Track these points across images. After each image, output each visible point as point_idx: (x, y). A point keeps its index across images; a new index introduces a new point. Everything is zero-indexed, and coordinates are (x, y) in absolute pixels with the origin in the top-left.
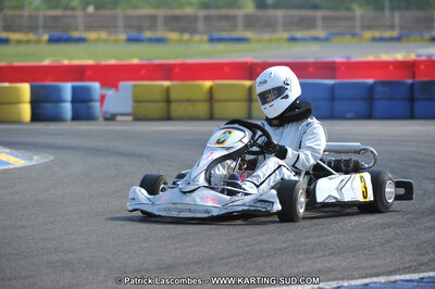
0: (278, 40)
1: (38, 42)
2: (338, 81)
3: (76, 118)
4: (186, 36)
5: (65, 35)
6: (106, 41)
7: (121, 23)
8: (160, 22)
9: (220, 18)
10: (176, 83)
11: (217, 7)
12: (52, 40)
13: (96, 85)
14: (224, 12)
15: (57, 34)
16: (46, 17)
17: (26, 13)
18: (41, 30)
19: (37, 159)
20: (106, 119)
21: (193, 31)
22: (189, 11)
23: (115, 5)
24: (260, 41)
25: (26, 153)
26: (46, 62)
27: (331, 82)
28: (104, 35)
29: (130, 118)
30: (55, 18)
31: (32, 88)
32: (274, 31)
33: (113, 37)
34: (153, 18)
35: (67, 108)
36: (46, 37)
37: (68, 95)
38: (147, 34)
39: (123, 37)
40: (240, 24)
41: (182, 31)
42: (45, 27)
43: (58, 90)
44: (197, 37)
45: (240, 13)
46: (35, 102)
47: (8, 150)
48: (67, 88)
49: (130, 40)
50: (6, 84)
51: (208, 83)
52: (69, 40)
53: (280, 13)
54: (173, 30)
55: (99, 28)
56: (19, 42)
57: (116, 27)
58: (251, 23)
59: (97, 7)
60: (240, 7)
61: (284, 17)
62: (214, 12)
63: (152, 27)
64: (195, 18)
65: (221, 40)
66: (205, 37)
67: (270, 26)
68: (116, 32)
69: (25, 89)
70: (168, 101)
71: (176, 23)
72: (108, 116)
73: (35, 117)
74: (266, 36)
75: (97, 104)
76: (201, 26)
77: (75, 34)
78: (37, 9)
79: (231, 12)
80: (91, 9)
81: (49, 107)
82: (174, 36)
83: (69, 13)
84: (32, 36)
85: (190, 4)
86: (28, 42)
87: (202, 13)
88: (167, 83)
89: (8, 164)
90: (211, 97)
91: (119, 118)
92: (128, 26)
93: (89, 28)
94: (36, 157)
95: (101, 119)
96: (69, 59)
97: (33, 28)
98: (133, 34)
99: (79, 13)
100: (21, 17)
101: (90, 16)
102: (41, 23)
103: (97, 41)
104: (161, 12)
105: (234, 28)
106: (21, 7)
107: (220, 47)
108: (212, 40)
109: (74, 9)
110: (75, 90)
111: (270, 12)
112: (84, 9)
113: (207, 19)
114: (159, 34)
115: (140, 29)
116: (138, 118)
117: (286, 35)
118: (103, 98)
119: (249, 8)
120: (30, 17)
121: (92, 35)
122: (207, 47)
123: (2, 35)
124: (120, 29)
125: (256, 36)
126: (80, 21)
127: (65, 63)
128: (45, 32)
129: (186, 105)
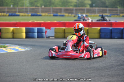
0: (96, 16)
1: (28, 16)
2: (113, 28)
3: (38, 37)
4: (70, 15)
5: (35, 14)
6: (47, 16)
7: (51, 11)
8: (63, 11)
9: (80, 10)
10: (67, 28)
11: (79, 7)
12: (32, 15)
13: (44, 28)
14: (81, 8)
15: (33, 14)
16: (30, 9)
17: (24, 7)
18: (29, 13)
19: (27, 49)
20: (47, 38)
21: (72, 13)
22: (71, 7)
23: (50, 5)
25: (24, 47)
26: (30, 22)
27: (111, 28)
28: (47, 14)
29: (54, 38)
30: (33, 9)
31: (26, 29)
32: (95, 14)
33: (49, 15)
34: (61, 9)
35: (36, 34)
36: (30, 14)
37: (36, 31)
38: (59, 14)
39: (52, 15)
40: (85, 11)
41: (69, 13)
43: (33, 29)
45: (85, 8)
46: (26, 33)
47: (19, 46)
48: (36, 29)
49: (54, 16)
50: (19, 28)
52: (37, 15)
53: (97, 8)
54: (66, 13)
55: (46, 12)
56: (22, 16)
57: (50, 12)
58: (88, 11)
59: (45, 6)
60: (85, 7)
61: (98, 9)
62: (78, 8)
63: (61, 12)
64: (73, 10)
67: (94, 12)
68: (50, 13)
69: (24, 29)
70: (65, 33)
71: (67, 11)
72: (47, 37)
73: (27, 37)
74: (93, 15)
75: (44, 34)
76: (74, 12)
77: (39, 14)
79: (83, 8)
80: (43, 7)
81: (30, 34)
82: (67, 14)
83: (37, 8)
84: (26, 14)
85: (71, 6)
86: (25, 16)
87: (75, 8)
88: (64, 28)
89: (19, 50)
91: (51, 38)
92: (53, 12)
93: (43, 12)
94: (27, 48)
95: (45, 38)
96: (37, 21)
97: (27, 12)
98: (55, 14)
99: (40, 8)
100: (23, 8)
101: (43, 8)
102: (29, 10)
103: (45, 16)
104: (63, 8)
109: (38, 6)
110: (38, 29)
111: (94, 8)
112: (41, 7)
113: (76, 10)
114: (62, 14)
115: (57, 12)
116: (56, 38)
117: (98, 15)
118: (46, 32)
119: (88, 7)
120: (26, 9)
121: (43, 14)
123: (18, 13)
124: (51, 13)
125: (90, 15)
126: (40, 10)
127: (36, 22)
128: (30, 13)
129: (70, 34)
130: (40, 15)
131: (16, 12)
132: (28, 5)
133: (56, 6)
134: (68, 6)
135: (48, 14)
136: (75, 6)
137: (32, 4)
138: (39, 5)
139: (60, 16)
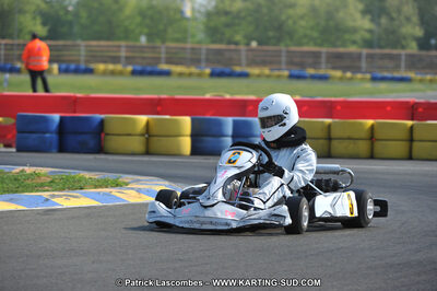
1: (200, 75)
4: (349, 74)
5: (227, 70)
6: (269, 76)
8: (323, 59)
9: (383, 56)
10: (337, 120)
11: (380, 47)
12: (214, 75)
14: (387, 51)
15: (219, 68)
16: (208, 50)
17: (189, 46)
18: (203, 64)
21: (356, 69)
22: (353, 49)
23: (279, 40)
24: (421, 82)
26: (208, 96)
28: (266, 71)
30: (219, 52)
31: (193, 121)
33: (276, 73)
34: (317, 55)
35: (228, 142)
36: (208, 71)
37: (229, 130)
38: (310, 71)
39: (286, 73)
40: (403, 64)
41: (345, 69)
42: (207, 60)
43: (220, 124)
44: (359, 76)
45: (403, 52)
46: (194, 136)
47: (167, 183)
48: (228, 123)
49: (291, 77)
50: (167, 117)
51: (370, 122)
52: (231, 75)
54: (334, 68)
55: (263, 63)
56: (181, 75)
57: (280, 63)
58: (414, 62)
59: (260, 44)
62: (377, 51)
63: (316, 65)
64: (359, 56)
65: (383, 79)
66: (368, 76)
67: (433, 67)
68: (280, 69)
69: (186, 122)
70: (329, 139)
71: (339, 61)
73: (195, 151)
74: (428, 77)
76: (363, 64)
77: (238, 69)
78: (200, 42)
79: (394, 52)
80: (254, 44)
81: (209, 141)
82: (338, 74)
83: (233, 47)
84: (194, 70)
85: (354, 42)
86: (190, 75)
87: (365, 51)
88: (328, 121)
90: (372, 135)
92: (290, 63)
93: (252, 63)
96: (232, 94)
97: (196, 62)
98: (296, 71)
99: (242, 47)
100: (184, 49)
101: (253, 50)
102: (203, 57)
103: (259, 76)
104: (324, 50)
105: (397, 67)
106: (184, 40)
107: (383, 86)
108: (374, 79)
109: (236, 43)
110: (235, 123)
112: (248, 44)
113: (370, 57)
114: (322, 72)
115: (303, 66)
119: (413, 49)
120: (193, 49)
121: (255, 71)
122: (369, 85)
123: (164, 67)
124: (284, 66)
125: (419, 77)
126: (243, 54)
127: (228, 97)
128: (206, 67)
129: (346, 143)
130: (244, 75)
131: (158, 60)
132: (201, 36)
133: (300, 44)
134: (344, 45)
135: (271, 70)
136: (368, 44)
137: (214, 33)
138: (238, 38)
139: (313, 77)
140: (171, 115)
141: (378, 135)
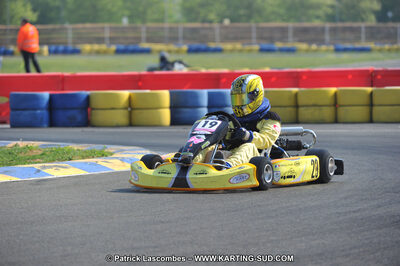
0: (398, 50)
1: (178, 52)
4: (314, 47)
5: (203, 46)
6: (241, 51)
7: (254, 35)
8: (290, 34)
9: (345, 29)
10: (302, 89)
11: (342, 20)
12: (191, 51)
14: (348, 24)
15: (196, 45)
16: (185, 29)
17: (167, 25)
18: (181, 42)
21: (321, 42)
22: (317, 23)
23: (249, 17)
24: (380, 51)
28: (238, 46)
30: (194, 30)
31: (171, 94)
32: (395, 43)
33: (247, 47)
34: (284, 30)
35: (204, 112)
36: (185, 48)
37: (205, 101)
38: (279, 45)
39: (256, 47)
40: (363, 36)
41: (310, 42)
42: (184, 38)
43: (196, 96)
44: (324, 47)
45: (363, 25)
46: (173, 108)
47: (148, 151)
48: (204, 94)
49: (262, 50)
50: (148, 91)
51: (333, 90)
52: (207, 50)
53: (399, 25)
54: (301, 41)
55: (235, 39)
57: (250, 38)
58: (372, 34)
59: (232, 20)
60: (363, 20)
62: (340, 25)
63: (283, 39)
64: (323, 30)
65: (346, 50)
66: (332, 48)
67: (391, 37)
68: (251, 44)
69: (165, 95)
70: (297, 106)
71: (305, 34)
73: (175, 122)
74: (387, 47)
76: (327, 37)
77: (212, 45)
78: (177, 22)
79: (355, 25)
80: (227, 22)
81: (186, 112)
82: (303, 46)
83: (207, 25)
84: (172, 47)
85: (318, 17)
86: (170, 52)
87: (328, 25)
88: (295, 90)
90: (335, 102)
92: (261, 38)
93: (226, 39)
96: (207, 68)
97: (174, 39)
98: (266, 45)
99: (216, 25)
100: (162, 29)
101: (226, 27)
102: (180, 35)
103: (232, 51)
104: (291, 25)
105: (358, 39)
106: (162, 20)
107: (345, 56)
108: (337, 50)
109: (211, 22)
110: (210, 94)
111: (391, 24)
112: (221, 22)
113: (333, 30)
114: (288, 45)
115: (272, 40)
119: (372, 21)
120: (171, 29)
121: (228, 46)
122: (332, 56)
123: (145, 45)
124: (254, 41)
125: (378, 47)
126: (217, 32)
127: (203, 71)
128: (185, 44)
129: (312, 110)
130: (218, 50)
131: (139, 40)
132: (177, 16)
133: (268, 20)
134: (309, 19)
135: (243, 44)
136: (331, 18)
137: (189, 13)
138: (212, 16)
139: (282, 50)
140: (151, 89)
141: (341, 101)
